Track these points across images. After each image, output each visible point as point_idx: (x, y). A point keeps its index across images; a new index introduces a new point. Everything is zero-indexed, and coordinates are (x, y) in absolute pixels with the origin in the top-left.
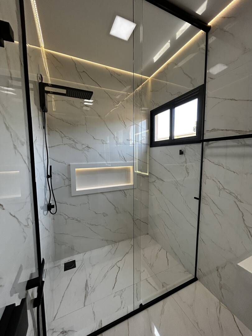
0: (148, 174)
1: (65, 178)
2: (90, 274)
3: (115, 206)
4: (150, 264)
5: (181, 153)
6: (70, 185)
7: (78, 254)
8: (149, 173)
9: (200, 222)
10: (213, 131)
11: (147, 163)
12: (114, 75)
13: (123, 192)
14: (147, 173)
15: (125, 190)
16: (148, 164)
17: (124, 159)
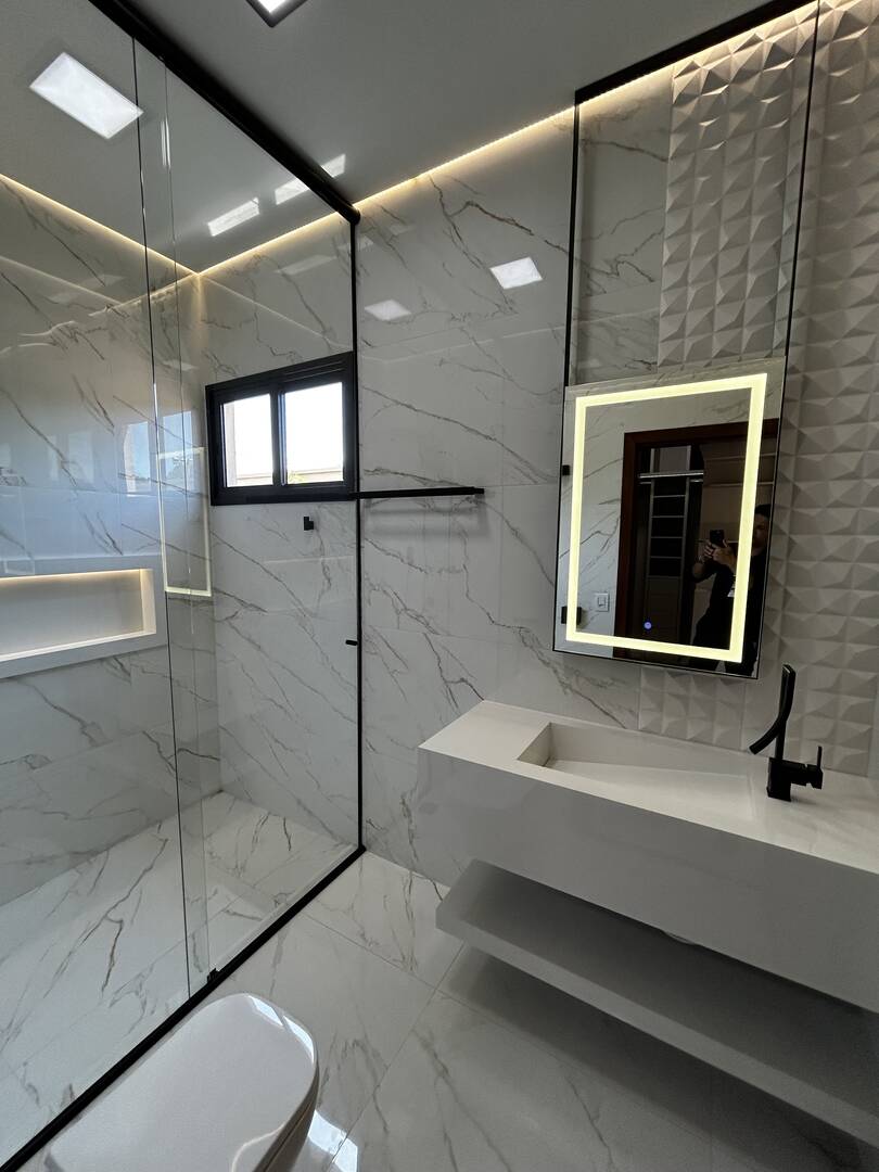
0: (208, 594)
4: (235, 867)
5: (309, 525)
8: (214, 590)
9: (363, 703)
10: (377, 474)
11: (204, 559)
12: (45, 224)
13: (113, 662)
14: (206, 589)
15: (121, 655)
16: (208, 563)
17: (111, 543)
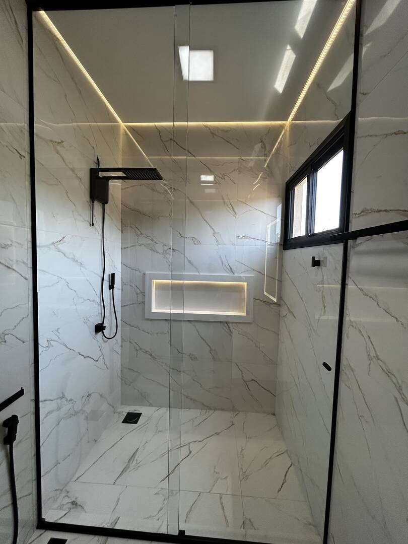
0: (275, 300)
1: (139, 292)
2: (147, 442)
3: (210, 347)
4: (244, 471)
6: (143, 303)
7: (149, 406)
8: (278, 298)
10: (363, 215)
12: (217, 134)
13: (226, 325)
14: (275, 297)
15: (229, 323)
17: (230, 269)
